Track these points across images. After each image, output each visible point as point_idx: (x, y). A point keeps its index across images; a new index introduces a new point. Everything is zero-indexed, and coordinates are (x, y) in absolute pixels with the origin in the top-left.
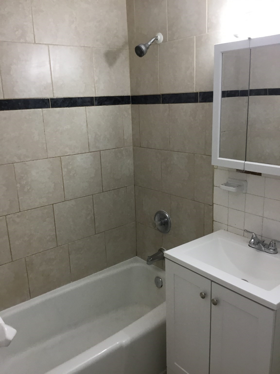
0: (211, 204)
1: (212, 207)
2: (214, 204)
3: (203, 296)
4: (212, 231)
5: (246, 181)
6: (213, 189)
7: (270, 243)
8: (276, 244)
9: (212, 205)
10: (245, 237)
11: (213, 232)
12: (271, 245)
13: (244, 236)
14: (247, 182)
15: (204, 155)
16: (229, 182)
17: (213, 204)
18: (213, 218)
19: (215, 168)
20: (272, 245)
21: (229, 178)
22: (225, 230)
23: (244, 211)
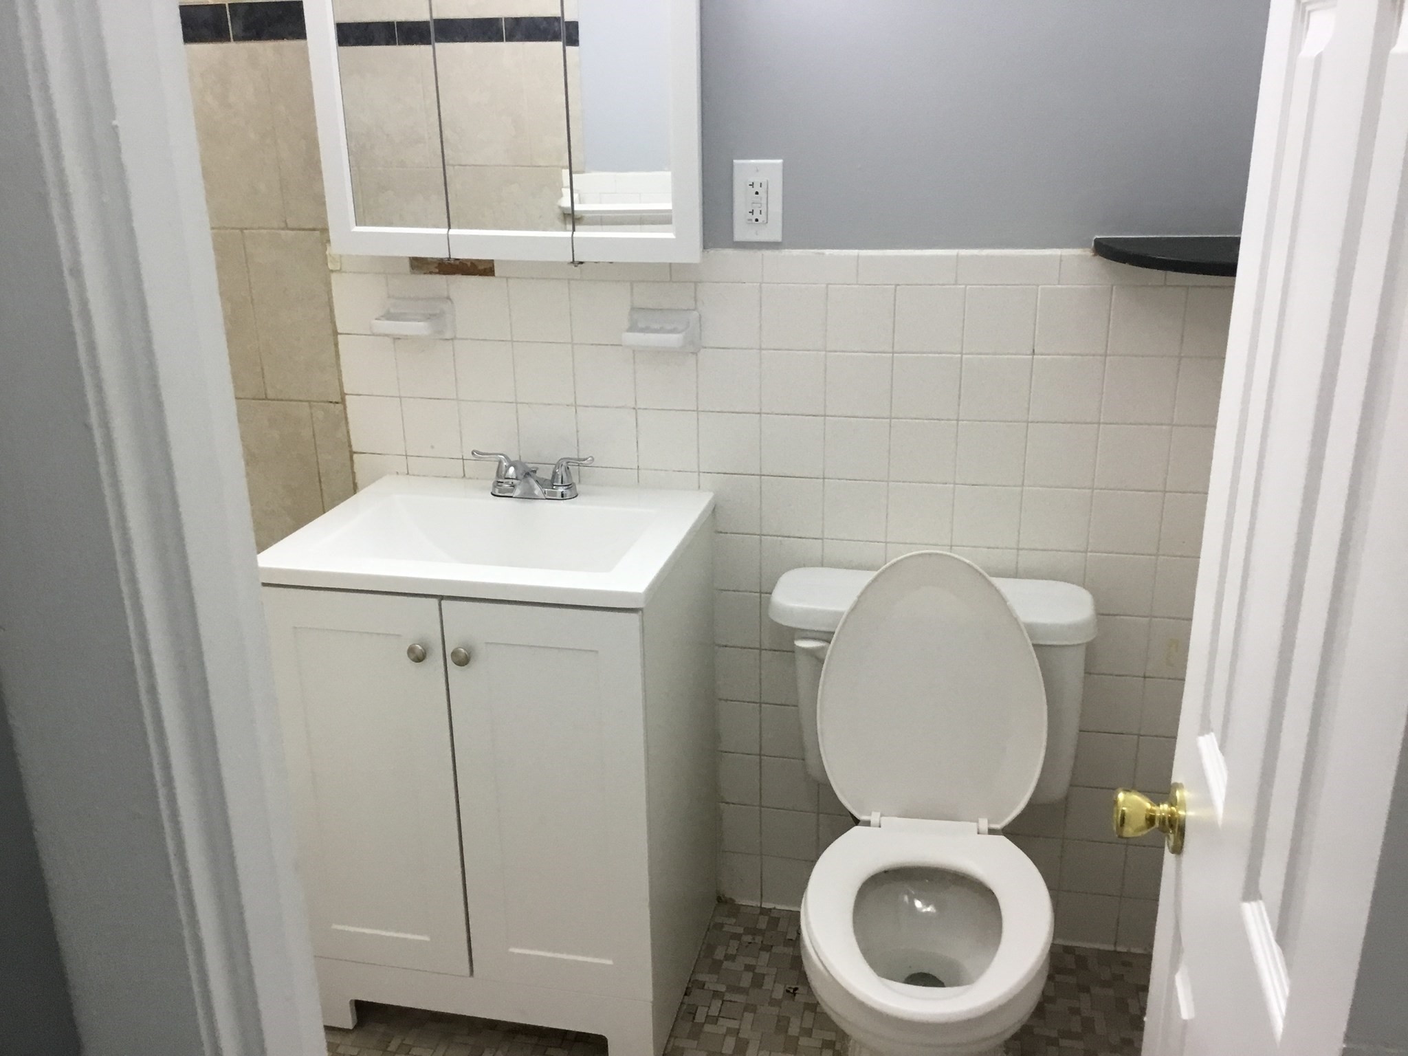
0: (338, 399)
1: (340, 406)
2: (347, 397)
3: (418, 657)
4: (355, 489)
5: (448, 298)
6: (336, 345)
7: (554, 474)
8: (572, 472)
9: (340, 401)
10: (470, 478)
11: (355, 494)
12: (558, 478)
13: (464, 475)
14: (452, 302)
15: (283, 229)
16: (392, 311)
17: (343, 395)
18: (350, 446)
19: (332, 271)
20: (560, 477)
21: (389, 297)
22: (397, 473)
23: (455, 397)
